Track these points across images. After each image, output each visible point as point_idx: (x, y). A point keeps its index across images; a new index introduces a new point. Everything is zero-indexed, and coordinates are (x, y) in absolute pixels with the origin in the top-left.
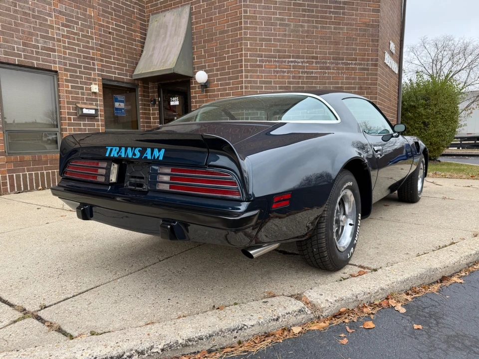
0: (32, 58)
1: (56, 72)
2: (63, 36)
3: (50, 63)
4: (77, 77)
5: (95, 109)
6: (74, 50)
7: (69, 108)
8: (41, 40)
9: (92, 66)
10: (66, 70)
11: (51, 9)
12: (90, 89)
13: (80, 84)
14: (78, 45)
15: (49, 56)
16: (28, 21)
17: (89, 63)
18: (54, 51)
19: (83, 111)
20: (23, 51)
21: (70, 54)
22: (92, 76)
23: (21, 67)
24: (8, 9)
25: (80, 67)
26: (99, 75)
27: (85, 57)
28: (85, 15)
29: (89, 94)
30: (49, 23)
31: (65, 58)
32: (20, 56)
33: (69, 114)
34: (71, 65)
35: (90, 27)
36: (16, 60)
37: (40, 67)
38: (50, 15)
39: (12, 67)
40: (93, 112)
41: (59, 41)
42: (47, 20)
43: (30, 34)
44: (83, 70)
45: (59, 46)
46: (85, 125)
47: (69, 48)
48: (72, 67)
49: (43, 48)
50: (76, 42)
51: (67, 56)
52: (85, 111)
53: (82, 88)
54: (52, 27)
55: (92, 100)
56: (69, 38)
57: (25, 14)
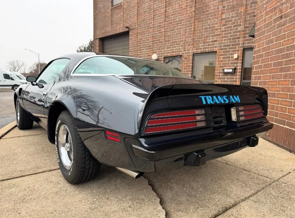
0: (206, 48)
1: (216, 52)
2: (222, 31)
3: (214, 48)
4: (227, 52)
5: (232, 69)
6: (228, 37)
7: (220, 70)
8: (211, 38)
9: (238, 43)
10: (221, 49)
11: (218, 20)
12: (233, 57)
13: (229, 55)
14: (230, 33)
15: (214, 44)
16: (206, 31)
17: (236, 42)
18: (216, 41)
19: (224, 71)
20: (203, 46)
21: (225, 40)
22: (237, 49)
23: (202, 53)
24: (200, 30)
25: (229, 45)
26: (241, 47)
27: (233, 39)
28: (237, 13)
29: (233, 60)
30: (216, 28)
31: (221, 43)
32: (201, 49)
33: (219, 73)
34: (224, 46)
35: (239, 19)
36: (200, 51)
37: (209, 51)
38: (217, 24)
39: (199, 54)
40: (231, 71)
41: (220, 35)
42: (215, 27)
43: (207, 37)
44: (231, 47)
45: (220, 38)
46: (227, 78)
47: (225, 37)
48: (225, 47)
49: (212, 42)
50: (230, 32)
51: (223, 42)
52: (226, 71)
53: (229, 57)
54: (217, 29)
55: (235, 63)
56: (225, 31)
57: (206, 28)
